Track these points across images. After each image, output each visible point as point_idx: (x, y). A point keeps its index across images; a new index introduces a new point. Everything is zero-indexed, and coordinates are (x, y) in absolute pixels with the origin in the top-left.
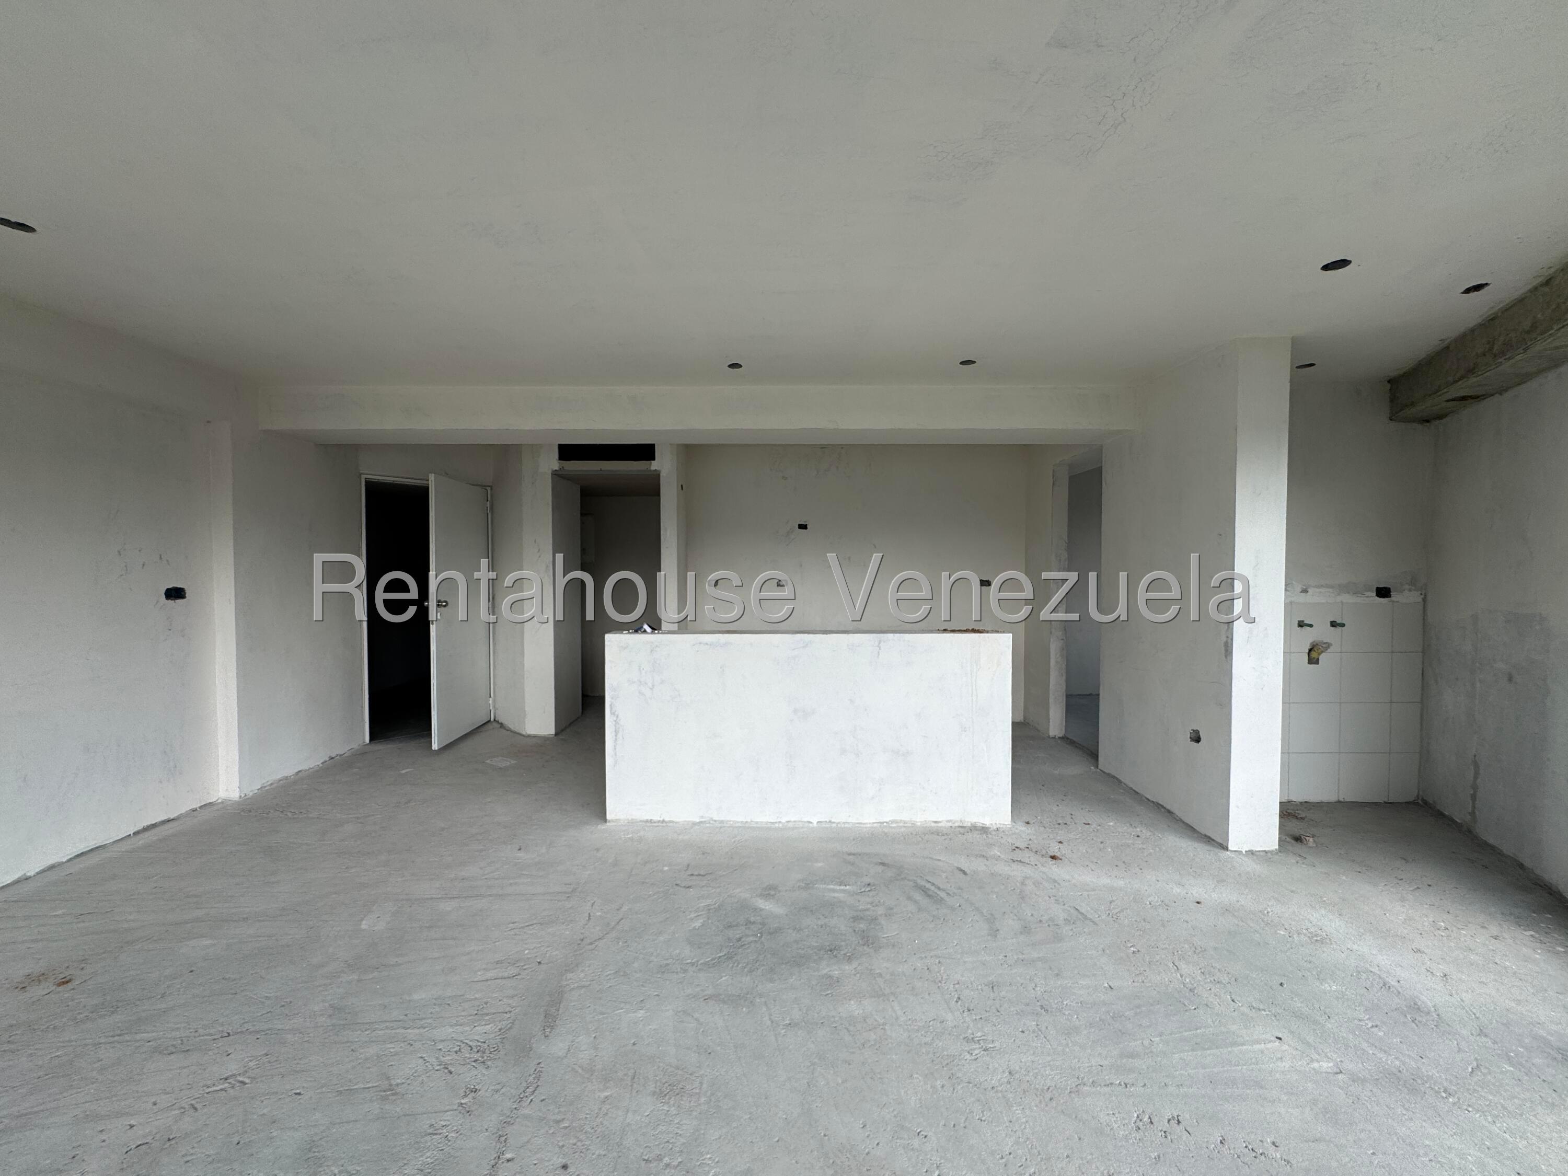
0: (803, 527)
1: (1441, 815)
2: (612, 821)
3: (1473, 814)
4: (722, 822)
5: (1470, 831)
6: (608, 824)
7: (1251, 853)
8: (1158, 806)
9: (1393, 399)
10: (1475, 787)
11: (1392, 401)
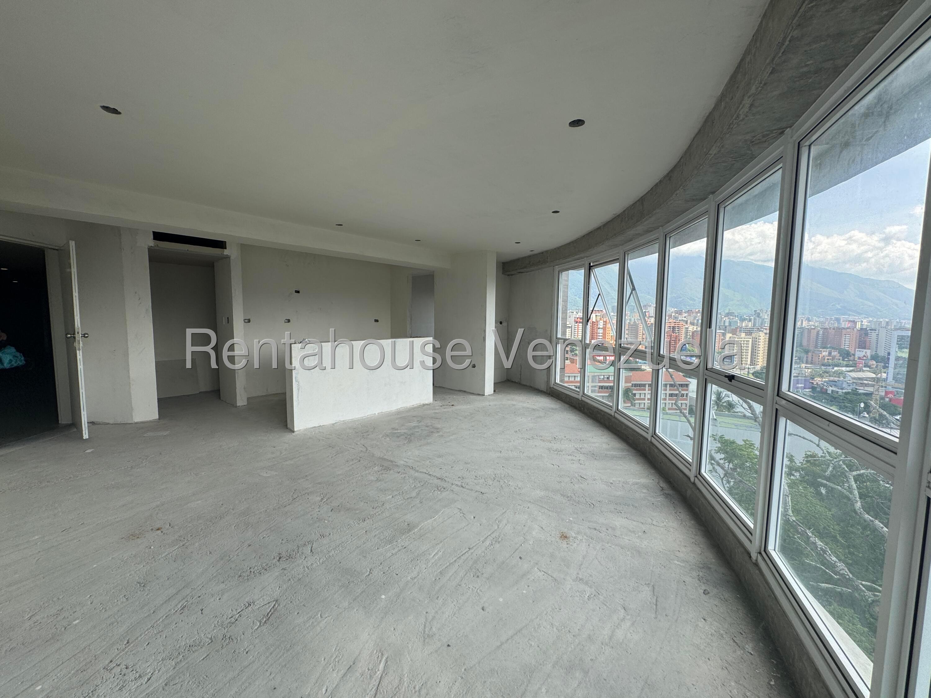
0: (298, 292)
1: (513, 382)
2: (297, 431)
3: (520, 379)
4: (343, 421)
5: (520, 383)
6: (295, 433)
7: (489, 395)
8: (460, 391)
9: (503, 268)
10: (521, 372)
11: (503, 269)
